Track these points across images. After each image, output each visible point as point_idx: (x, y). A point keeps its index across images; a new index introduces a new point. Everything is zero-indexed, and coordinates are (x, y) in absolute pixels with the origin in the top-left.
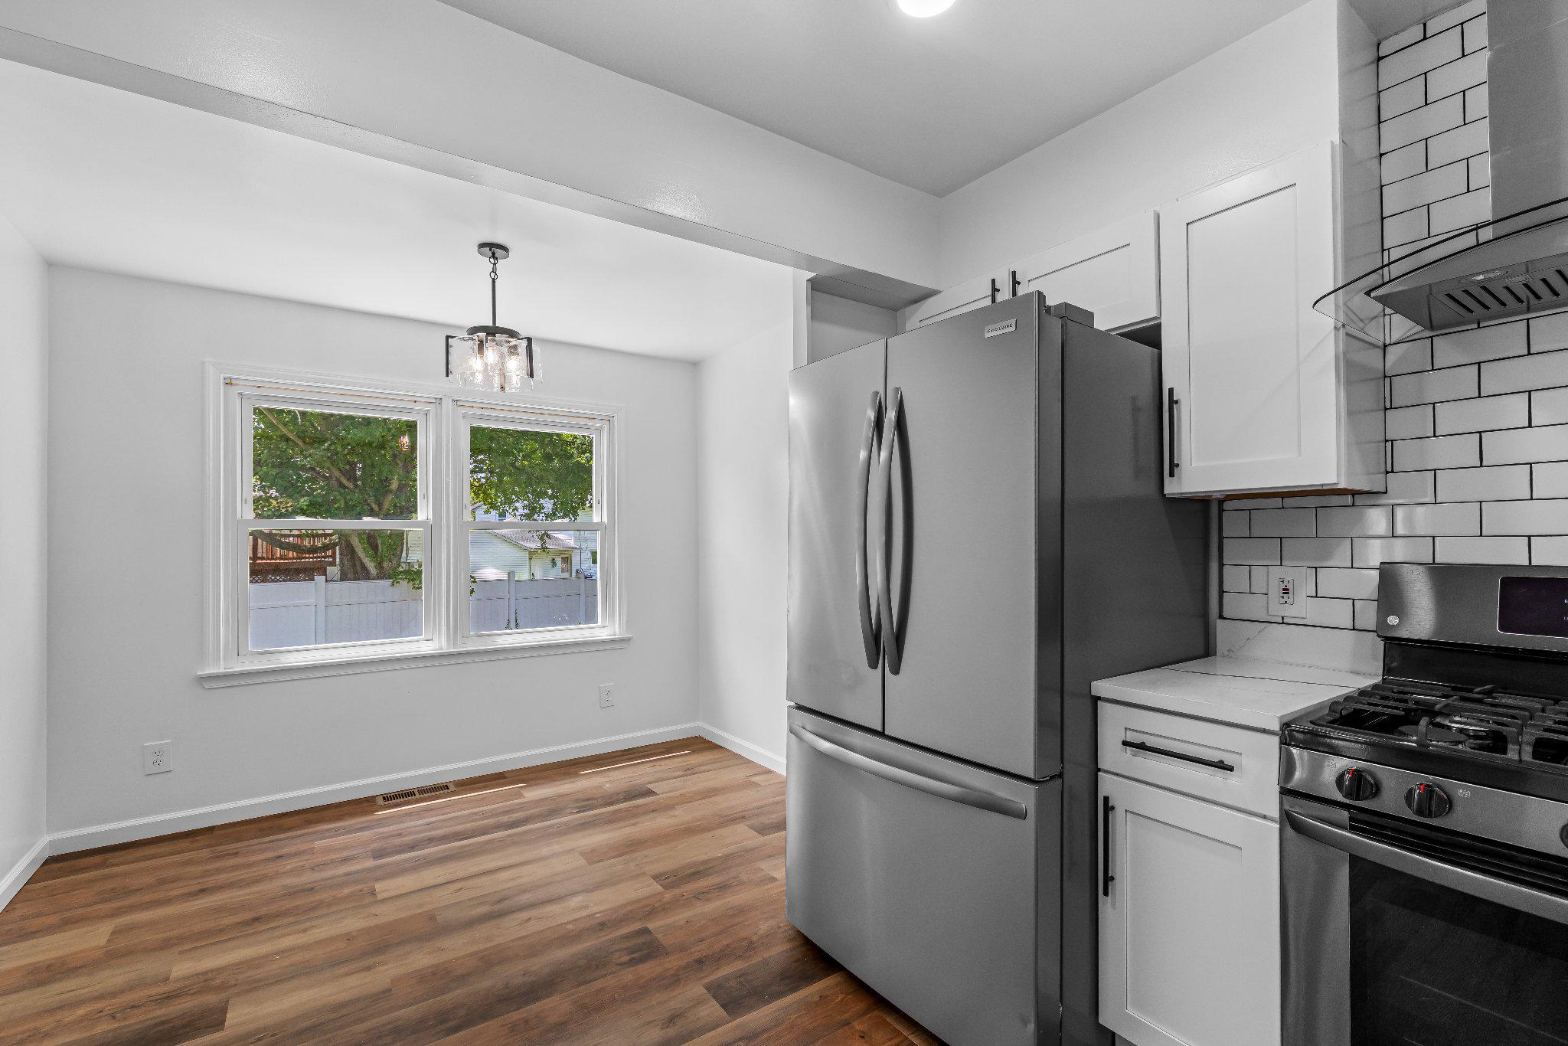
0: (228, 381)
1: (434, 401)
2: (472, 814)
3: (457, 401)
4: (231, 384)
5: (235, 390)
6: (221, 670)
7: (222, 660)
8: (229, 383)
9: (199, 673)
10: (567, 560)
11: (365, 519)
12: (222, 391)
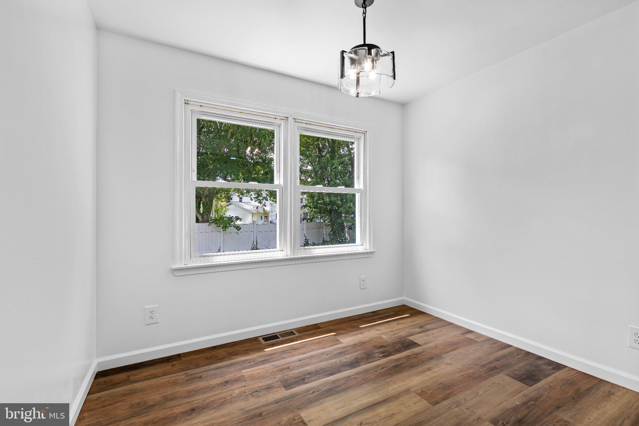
0: (186, 102)
1: (284, 118)
2: (322, 354)
3: (295, 119)
4: (188, 104)
5: (189, 108)
6: (182, 266)
7: (183, 260)
8: (187, 103)
9: (172, 267)
10: (266, 217)
11: (251, 183)
12: (183, 106)
